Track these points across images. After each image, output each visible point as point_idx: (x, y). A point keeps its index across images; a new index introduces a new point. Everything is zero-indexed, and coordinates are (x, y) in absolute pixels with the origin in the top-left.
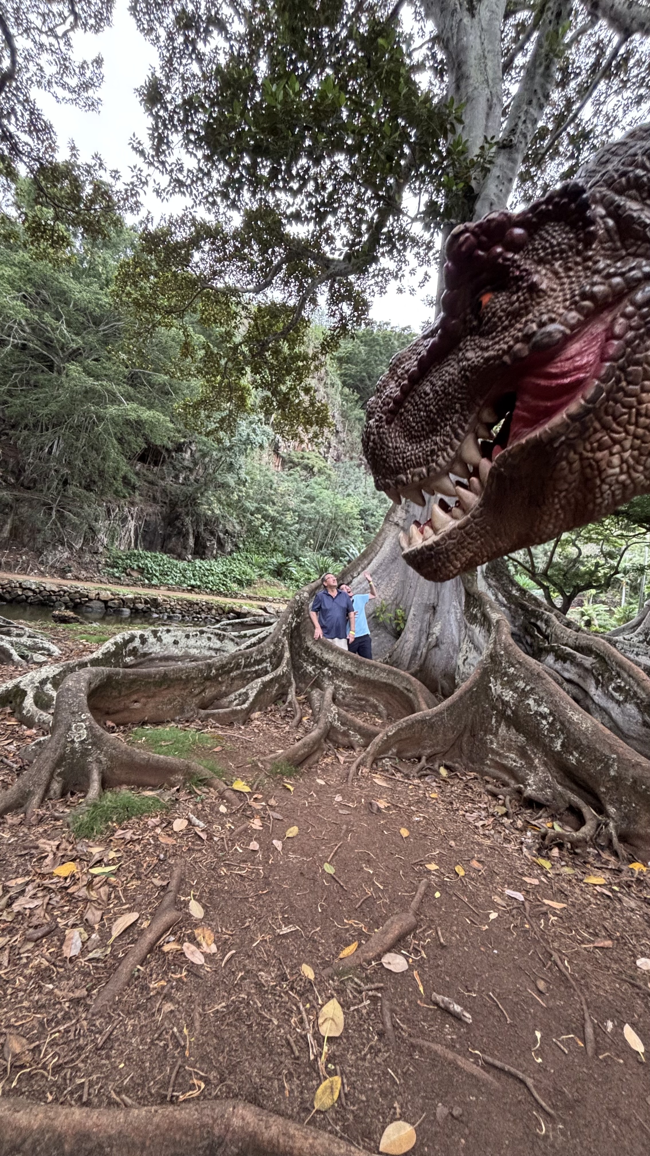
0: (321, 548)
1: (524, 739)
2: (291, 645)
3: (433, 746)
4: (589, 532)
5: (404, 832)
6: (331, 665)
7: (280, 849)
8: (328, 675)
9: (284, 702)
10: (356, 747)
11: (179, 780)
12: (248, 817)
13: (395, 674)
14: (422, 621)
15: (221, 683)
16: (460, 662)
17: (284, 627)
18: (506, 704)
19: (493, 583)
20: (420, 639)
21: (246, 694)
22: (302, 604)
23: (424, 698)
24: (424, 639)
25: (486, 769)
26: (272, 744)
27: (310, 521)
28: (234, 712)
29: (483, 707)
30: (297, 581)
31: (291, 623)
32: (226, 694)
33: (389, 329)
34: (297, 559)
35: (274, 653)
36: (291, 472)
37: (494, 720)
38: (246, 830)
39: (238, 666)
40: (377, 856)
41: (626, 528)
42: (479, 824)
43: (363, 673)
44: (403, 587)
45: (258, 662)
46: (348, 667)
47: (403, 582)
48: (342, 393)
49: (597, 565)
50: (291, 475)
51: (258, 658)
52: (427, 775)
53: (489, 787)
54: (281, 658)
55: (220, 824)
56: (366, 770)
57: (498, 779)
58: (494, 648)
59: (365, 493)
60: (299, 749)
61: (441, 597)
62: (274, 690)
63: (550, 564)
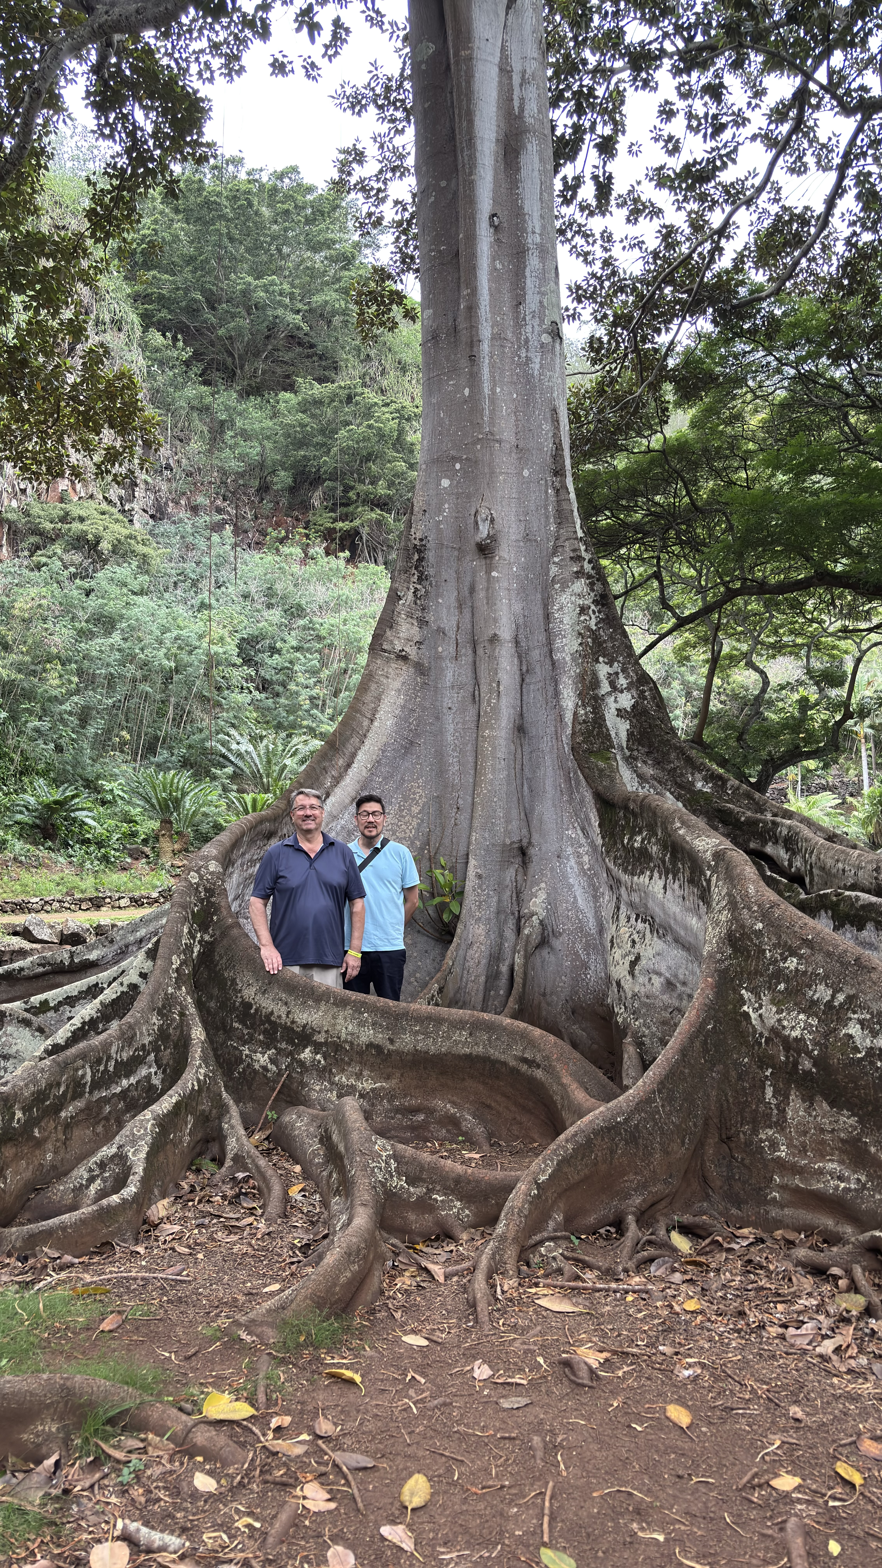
0: (151, 749)
1: (853, 1121)
2: (199, 1004)
3: (644, 1186)
4: (776, 632)
5: (680, 1415)
6: (321, 1038)
7: (408, 1545)
8: (315, 1064)
9: (219, 1161)
10: (457, 1231)
11: (49, 1437)
12: (284, 1486)
13: (490, 1027)
14: (500, 889)
15: (39, 1144)
16: (620, 971)
17: (176, 961)
18: (794, 1046)
19: (649, 771)
20: (501, 935)
21: (120, 1158)
22: (210, 892)
23: (574, 1075)
24: (509, 934)
25: (774, 1212)
26: (242, 1275)
27: (111, 682)
28: (106, 1215)
29: (737, 1064)
30: (100, 845)
31: (189, 948)
32: (60, 1172)
33: (243, 176)
34: (91, 785)
35: (163, 1035)
36: (38, 558)
37: (769, 1092)
38: (296, 1522)
39: (77, 1089)
40: (649, 1492)
41: (852, 613)
42: (827, 1347)
43: (407, 1041)
44: (440, 810)
45: (127, 1068)
46: (367, 1035)
47: (439, 800)
48: (144, 346)
49: (804, 704)
50: (39, 567)
51: (125, 1056)
52: (651, 1260)
53: (801, 1253)
54: (183, 1045)
55: (219, 1527)
56: (508, 1284)
57: (809, 1230)
58: (735, 919)
59: (246, 596)
60: (338, 1268)
61: (535, 822)
62: (186, 1135)
63: (704, 715)
